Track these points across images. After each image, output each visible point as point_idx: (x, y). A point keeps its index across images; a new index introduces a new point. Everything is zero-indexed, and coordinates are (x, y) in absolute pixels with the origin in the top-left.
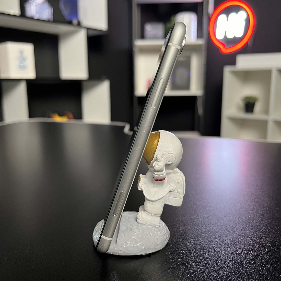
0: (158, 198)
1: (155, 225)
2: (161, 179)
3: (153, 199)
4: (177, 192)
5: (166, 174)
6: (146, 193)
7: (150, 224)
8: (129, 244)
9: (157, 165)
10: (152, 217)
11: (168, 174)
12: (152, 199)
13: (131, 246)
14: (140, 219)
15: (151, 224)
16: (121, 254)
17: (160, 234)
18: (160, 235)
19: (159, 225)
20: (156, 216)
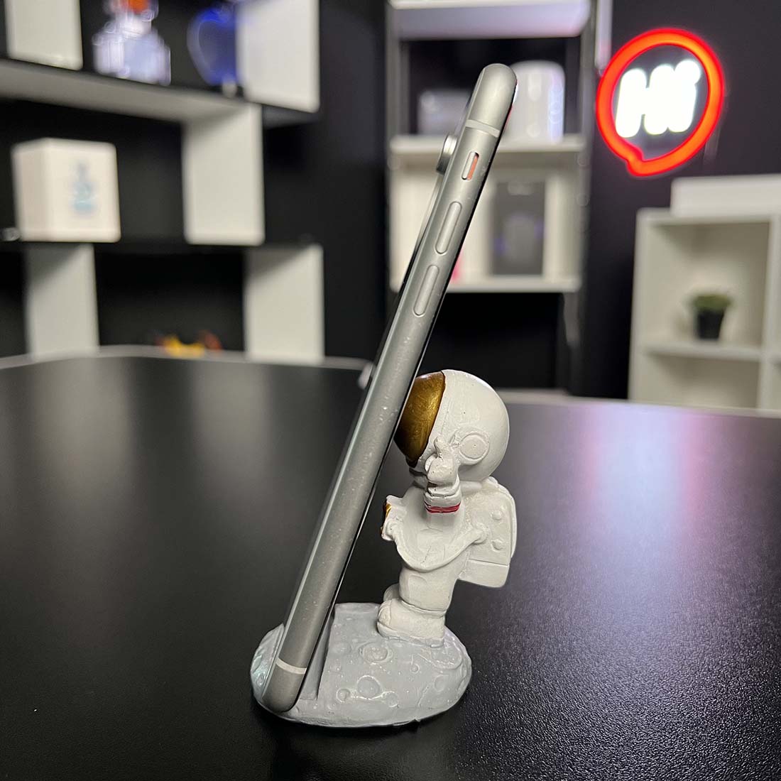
0: (439, 564)
1: (429, 640)
2: (446, 509)
3: (424, 566)
4: (491, 545)
5: (462, 493)
6: (404, 547)
7: (415, 638)
8: (355, 694)
9: (436, 467)
10: (421, 618)
11: (467, 494)
12: (422, 565)
13: (360, 700)
14: (387, 623)
15: (418, 638)
16: (331, 724)
17: (444, 667)
18: (444, 670)
19: (441, 640)
20: (434, 616)
